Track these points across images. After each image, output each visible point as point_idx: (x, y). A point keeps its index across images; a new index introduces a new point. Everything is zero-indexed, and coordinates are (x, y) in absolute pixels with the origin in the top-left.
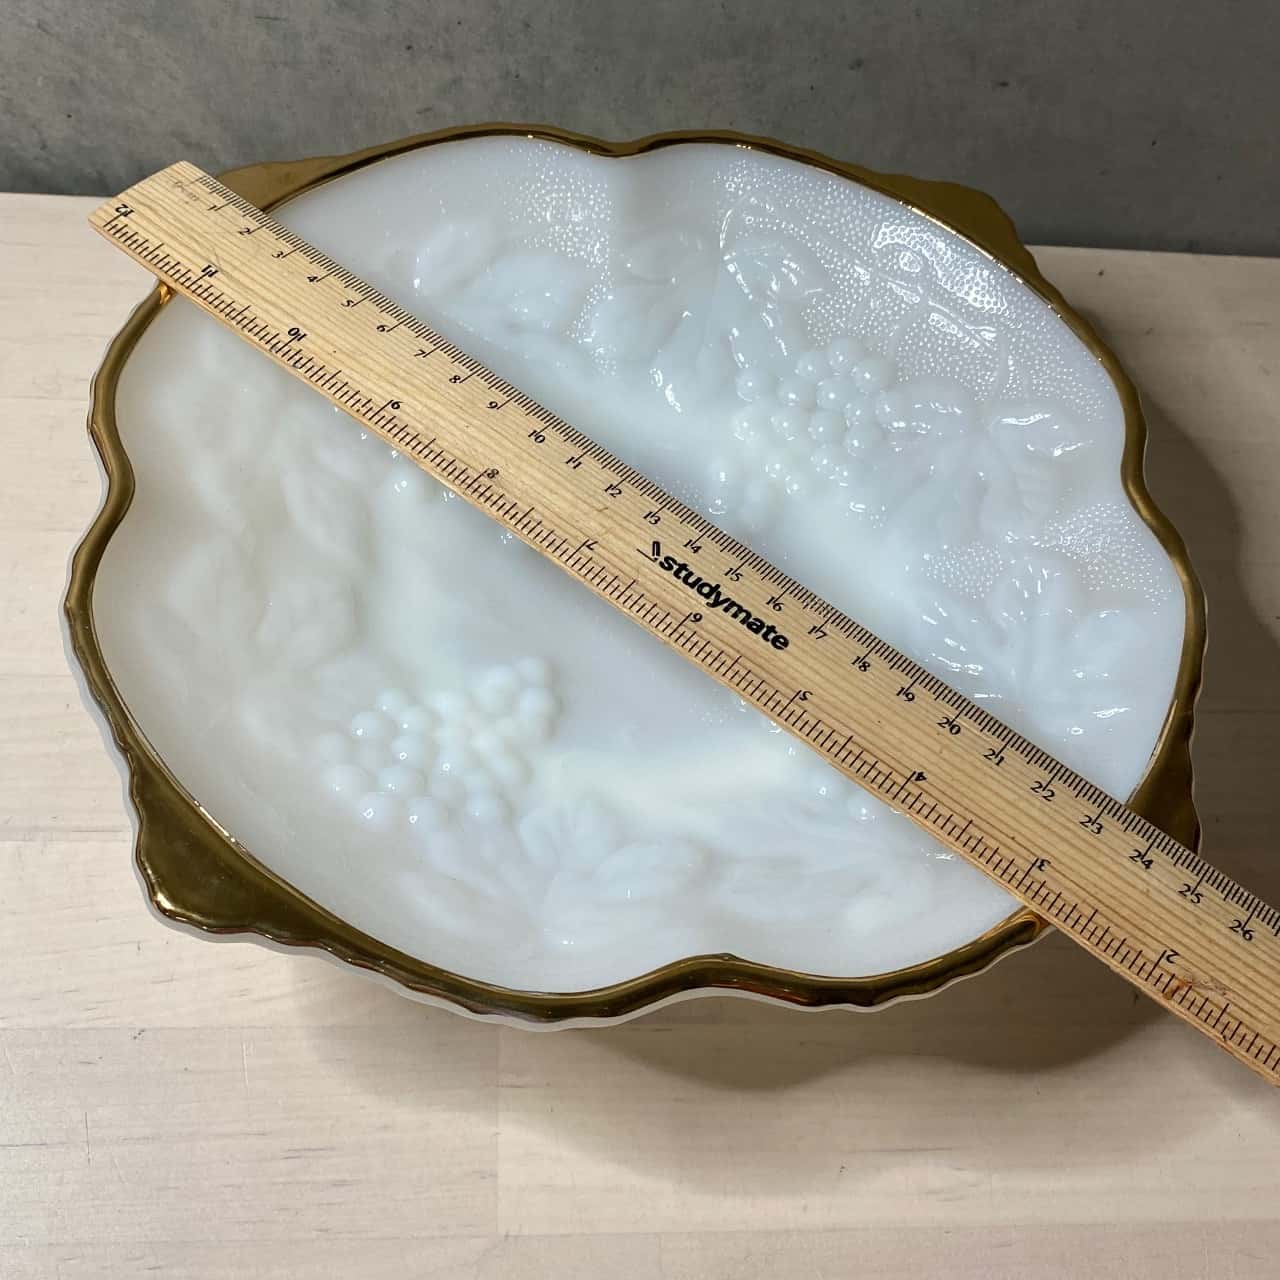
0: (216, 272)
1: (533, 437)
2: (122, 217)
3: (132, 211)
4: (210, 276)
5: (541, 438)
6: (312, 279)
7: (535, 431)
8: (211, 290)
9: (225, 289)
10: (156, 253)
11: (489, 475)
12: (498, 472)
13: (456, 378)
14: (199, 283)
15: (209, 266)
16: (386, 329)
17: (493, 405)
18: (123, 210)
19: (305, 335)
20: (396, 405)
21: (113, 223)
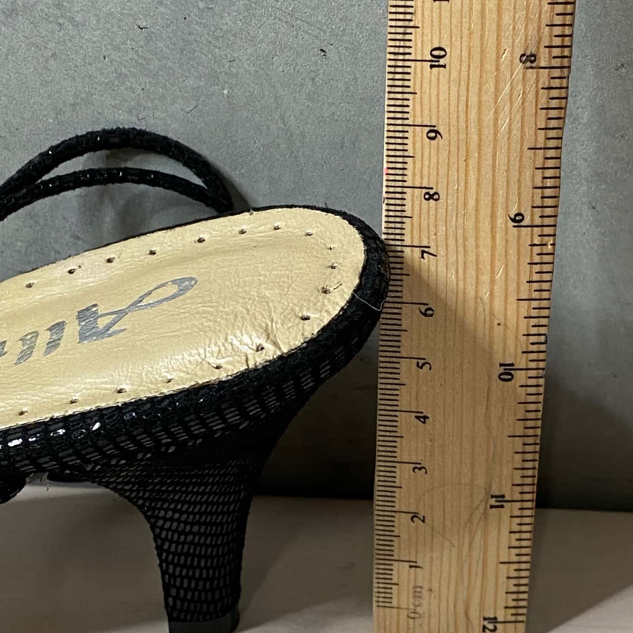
0: (492, 497)
1: (442, 62)
2: (500, 619)
3: (485, 619)
4: (503, 496)
5: (436, 53)
6: (423, 419)
7: (432, 66)
8: (519, 481)
9: (507, 471)
10: (516, 559)
11: (532, 62)
12: (523, 55)
13: (431, 196)
14: (518, 497)
15: (492, 507)
16: (423, 308)
17: (434, 133)
18: (491, 626)
19: (501, 365)
20: (517, 219)
21: (513, 618)
